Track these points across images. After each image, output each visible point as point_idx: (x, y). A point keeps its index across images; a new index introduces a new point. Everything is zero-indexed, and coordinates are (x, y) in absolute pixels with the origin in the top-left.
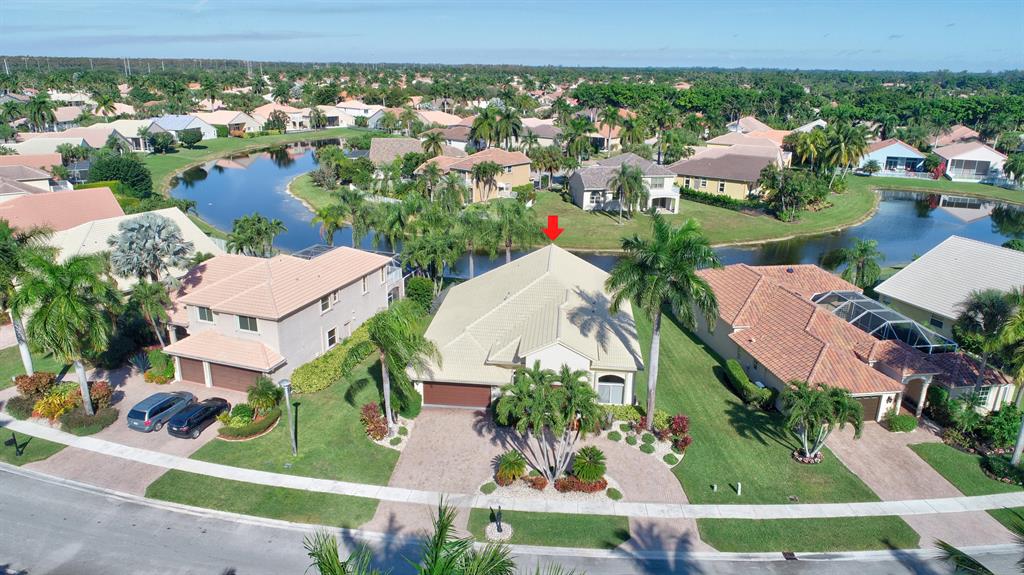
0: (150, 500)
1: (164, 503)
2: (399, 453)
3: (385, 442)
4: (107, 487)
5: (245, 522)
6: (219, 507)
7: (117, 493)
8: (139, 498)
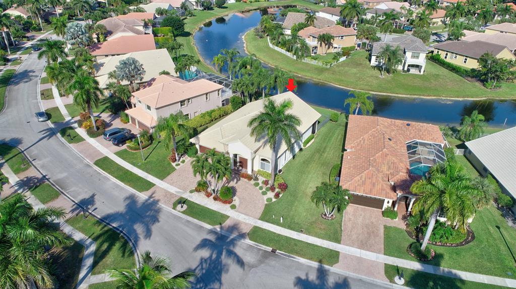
0: (94, 165)
1: (97, 167)
2: (176, 169)
3: (174, 164)
4: (86, 157)
5: (113, 180)
6: (109, 173)
7: (87, 160)
8: (91, 164)
